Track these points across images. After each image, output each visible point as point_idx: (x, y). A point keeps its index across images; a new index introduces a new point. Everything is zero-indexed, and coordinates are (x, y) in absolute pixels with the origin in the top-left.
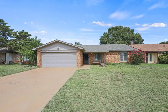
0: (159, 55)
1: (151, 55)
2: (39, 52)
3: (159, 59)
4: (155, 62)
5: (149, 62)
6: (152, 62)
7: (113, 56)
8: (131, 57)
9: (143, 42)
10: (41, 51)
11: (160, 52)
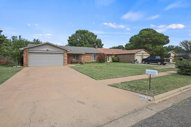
0: (113, 57)
1: (109, 56)
2: (26, 52)
3: (113, 59)
4: (111, 61)
5: (108, 61)
6: (109, 61)
7: (87, 56)
8: (98, 58)
9: (103, 46)
10: (28, 51)
11: (114, 55)
